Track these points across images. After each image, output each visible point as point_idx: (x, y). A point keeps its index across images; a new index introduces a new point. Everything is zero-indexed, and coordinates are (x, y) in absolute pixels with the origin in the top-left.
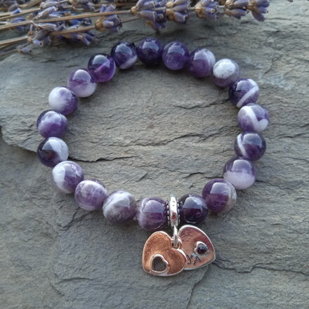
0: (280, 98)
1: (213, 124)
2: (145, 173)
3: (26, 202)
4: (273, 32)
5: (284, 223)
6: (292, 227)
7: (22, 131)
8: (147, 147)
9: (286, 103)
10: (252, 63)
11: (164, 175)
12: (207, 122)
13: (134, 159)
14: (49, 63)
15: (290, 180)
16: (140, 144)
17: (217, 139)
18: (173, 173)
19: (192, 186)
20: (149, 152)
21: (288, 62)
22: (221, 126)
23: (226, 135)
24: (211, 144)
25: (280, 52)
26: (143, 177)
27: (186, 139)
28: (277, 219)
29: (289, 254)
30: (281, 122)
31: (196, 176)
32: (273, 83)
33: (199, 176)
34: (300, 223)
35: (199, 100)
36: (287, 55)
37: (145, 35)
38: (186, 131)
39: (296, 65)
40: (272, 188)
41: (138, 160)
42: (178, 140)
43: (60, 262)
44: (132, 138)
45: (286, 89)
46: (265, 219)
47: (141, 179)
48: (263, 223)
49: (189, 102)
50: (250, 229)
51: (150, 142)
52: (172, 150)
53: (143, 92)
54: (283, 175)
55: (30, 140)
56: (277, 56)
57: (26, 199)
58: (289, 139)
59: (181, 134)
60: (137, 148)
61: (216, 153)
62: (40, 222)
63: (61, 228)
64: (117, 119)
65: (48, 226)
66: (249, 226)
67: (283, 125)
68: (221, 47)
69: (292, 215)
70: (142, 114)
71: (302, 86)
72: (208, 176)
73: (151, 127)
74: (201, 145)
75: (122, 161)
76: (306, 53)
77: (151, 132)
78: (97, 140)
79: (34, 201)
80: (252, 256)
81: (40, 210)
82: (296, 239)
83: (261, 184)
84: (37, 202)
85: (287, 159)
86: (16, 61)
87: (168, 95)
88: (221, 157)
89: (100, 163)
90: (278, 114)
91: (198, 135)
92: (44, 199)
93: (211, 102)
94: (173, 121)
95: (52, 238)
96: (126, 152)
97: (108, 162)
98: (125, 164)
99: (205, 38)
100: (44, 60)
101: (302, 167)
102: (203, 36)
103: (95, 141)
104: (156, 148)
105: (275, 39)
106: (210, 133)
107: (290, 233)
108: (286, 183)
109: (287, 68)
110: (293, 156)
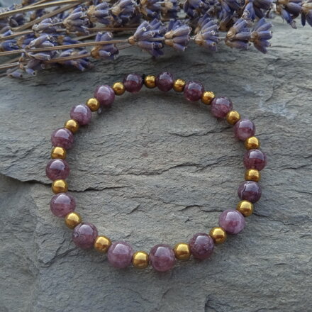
0: (282, 127)
1: (211, 154)
2: (137, 204)
3: (6, 235)
4: (274, 60)
5: (288, 262)
6: (298, 268)
7: (6, 157)
8: (140, 176)
9: (289, 132)
10: (252, 91)
11: (157, 207)
12: (205, 151)
13: (125, 189)
14: (39, 87)
15: (295, 215)
16: (132, 173)
17: (216, 169)
18: (168, 206)
19: (188, 220)
20: (143, 181)
21: (290, 91)
22: (220, 156)
23: (225, 165)
24: (209, 175)
25: (282, 81)
26: (135, 210)
27: (182, 169)
28: (281, 258)
29: (295, 297)
30: (283, 153)
31: (192, 209)
32: (274, 112)
33: (197, 209)
34: (306, 263)
35: (196, 128)
36: (289, 84)
37: (140, 60)
38: (182, 161)
39: (298, 94)
40: (275, 224)
41: (130, 190)
42: (174, 169)
43: (39, 303)
44: (124, 167)
45: (288, 118)
46: (267, 258)
47: (133, 211)
48: (266, 262)
49: (185, 130)
50: (251, 269)
51: (143, 171)
52: (167, 181)
53: (137, 118)
54: (286, 210)
55: (14, 167)
56: (278, 84)
57: (7, 232)
58: (293, 170)
59: (177, 163)
60: (129, 177)
61: (214, 184)
62: (20, 258)
63: (43, 265)
64: (109, 147)
65: (29, 262)
66: (251, 266)
67: (285, 155)
68: (219, 74)
69: (297, 253)
70: (135, 141)
71: (305, 115)
72: (206, 209)
73: (145, 155)
74: (198, 175)
75: (112, 191)
76: (308, 81)
77: (145, 160)
78: (86, 168)
79: (15, 234)
80: (254, 300)
81: (20, 243)
82: (302, 281)
83: (263, 219)
84: (19, 235)
85: (291, 192)
86: (5, 84)
87: (163, 122)
88: (220, 188)
89: (89, 193)
90: (280, 143)
91: (195, 165)
92: (26, 232)
93: (209, 130)
94: (168, 149)
95: (32, 275)
96: (117, 182)
97: (98, 192)
98: (116, 195)
99: (203, 65)
100: (35, 84)
101: (307, 201)
102: (201, 62)
103: (84, 169)
104: (150, 177)
105: (276, 66)
106: (208, 163)
107: (296, 274)
108: (290, 218)
109: (289, 96)
110: (298, 189)
